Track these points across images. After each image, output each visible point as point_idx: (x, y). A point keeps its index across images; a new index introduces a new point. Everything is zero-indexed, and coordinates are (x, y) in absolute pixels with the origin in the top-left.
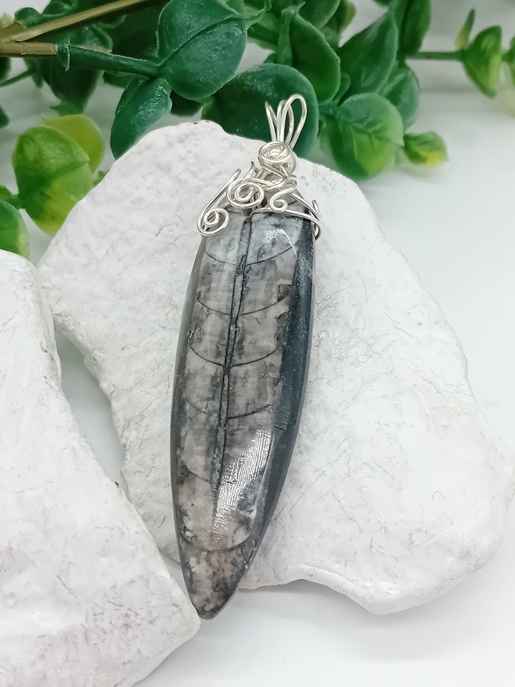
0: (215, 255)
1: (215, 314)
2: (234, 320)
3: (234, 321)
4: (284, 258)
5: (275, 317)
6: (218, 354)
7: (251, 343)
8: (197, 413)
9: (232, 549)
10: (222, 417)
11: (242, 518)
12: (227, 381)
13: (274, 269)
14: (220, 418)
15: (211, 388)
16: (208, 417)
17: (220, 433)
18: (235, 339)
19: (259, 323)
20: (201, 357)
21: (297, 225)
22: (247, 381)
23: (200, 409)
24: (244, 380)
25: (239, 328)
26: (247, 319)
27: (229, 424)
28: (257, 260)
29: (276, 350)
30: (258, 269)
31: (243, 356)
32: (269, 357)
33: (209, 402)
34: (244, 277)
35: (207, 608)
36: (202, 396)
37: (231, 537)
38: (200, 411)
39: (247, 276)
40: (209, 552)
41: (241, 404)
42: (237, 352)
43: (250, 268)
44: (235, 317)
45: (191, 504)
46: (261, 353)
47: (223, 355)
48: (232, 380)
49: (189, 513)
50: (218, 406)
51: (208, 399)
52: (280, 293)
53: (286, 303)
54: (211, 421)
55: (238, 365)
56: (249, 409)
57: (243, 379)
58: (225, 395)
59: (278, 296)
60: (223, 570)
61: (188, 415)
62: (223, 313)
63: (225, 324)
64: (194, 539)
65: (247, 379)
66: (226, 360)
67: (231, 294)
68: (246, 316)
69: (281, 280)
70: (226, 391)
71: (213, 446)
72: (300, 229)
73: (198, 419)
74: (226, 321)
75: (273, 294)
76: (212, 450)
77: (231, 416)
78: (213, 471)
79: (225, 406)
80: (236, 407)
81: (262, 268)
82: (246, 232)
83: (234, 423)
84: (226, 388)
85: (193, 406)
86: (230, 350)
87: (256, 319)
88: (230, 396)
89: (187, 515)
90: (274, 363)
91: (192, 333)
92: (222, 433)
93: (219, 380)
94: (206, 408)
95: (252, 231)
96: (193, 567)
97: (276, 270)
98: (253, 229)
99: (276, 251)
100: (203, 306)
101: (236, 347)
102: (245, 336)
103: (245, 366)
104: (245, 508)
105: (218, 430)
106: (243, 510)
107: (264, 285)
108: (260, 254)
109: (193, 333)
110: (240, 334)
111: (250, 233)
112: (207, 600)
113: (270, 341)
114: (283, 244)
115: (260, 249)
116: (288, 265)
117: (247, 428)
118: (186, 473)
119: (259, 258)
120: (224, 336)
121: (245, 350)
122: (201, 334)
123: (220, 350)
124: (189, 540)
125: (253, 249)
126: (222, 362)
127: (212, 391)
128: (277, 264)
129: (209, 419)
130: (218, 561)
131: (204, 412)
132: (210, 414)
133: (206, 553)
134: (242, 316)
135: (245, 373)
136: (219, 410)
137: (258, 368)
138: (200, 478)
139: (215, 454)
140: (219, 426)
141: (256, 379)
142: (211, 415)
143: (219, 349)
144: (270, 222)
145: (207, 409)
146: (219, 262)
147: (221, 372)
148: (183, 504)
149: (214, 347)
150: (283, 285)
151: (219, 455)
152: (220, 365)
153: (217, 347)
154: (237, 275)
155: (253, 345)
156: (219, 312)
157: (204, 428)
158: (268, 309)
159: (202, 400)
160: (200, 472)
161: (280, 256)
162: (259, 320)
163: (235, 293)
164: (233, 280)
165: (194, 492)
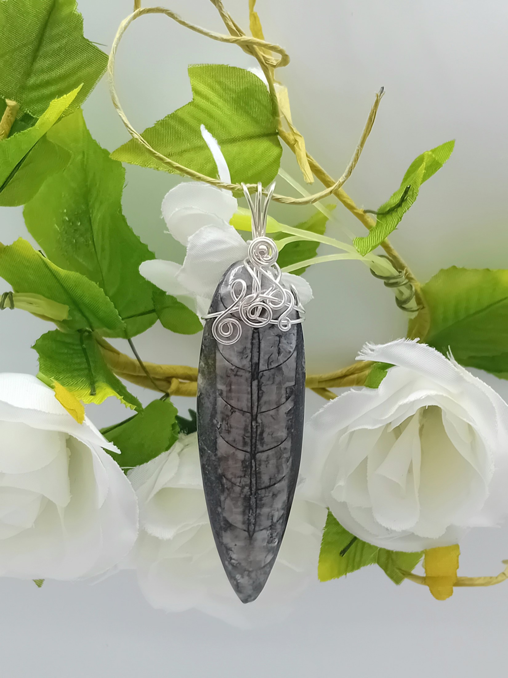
0: (232, 361)
1: (239, 412)
2: (254, 417)
3: (254, 418)
4: (288, 364)
5: (286, 413)
6: (245, 444)
7: (269, 434)
8: (232, 486)
10: (253, 489)
11: (270, 548)
12: (254, 464)
14: (251, 490)
15: (242, 469)
16: (242, 489)
17: (252, 500)
18: (256, 432)
19: (274, 418)
20: (231, 445)
22: (268, 463)
23: (235, 483)
24: (267, 462)
25: (259, 423)
26: (264, 416)
28: (268, 368)
29: (287, 437)
30: (269, 375)
31: (264, 445)
32: (283, 443)
33: (242, 479)
34: (259, 382)
36: (235, 474)
37: (263, 560)
38: (236, 485)
39: (261, 381)
40: (249, 572)
41: (265, 479)
42: (259, 442)
43: (263, 374)
44: (255, 415)
45: (234, 544)
46: (277, 442)
47: (249, 444)
48: (258, 463)
49: (233, 549)
50: (249, 482)
51: (241, 477)
52: (287, 393)
53: (292, 401)
55: (261, 452)
56: (271, 482)
58: (254, 474)
59: (286, 396)
61: (226, 486)
62: (245, 412)
63: (248, 420)
64: (238, 564)
65: (269, 461)
66: (251, 449)
67: (250, 396)
68: (263, 414)
69: (287, 383)
70: (254, 471)
71: (248, 509)
72: (296, 334)
74: (248, 418)
75: (282, 395)
76: (247, 511)
77: (259, 488)
78: (249, 524)
79: (254, 481)
80: (262, 482)
81: (272, 374)
82: (256, 341)
83: (262, 493)
84: (254, 469)
85: (229, 481)
86: (254, 441)
87: (272, 416)
88: (257, 474)
89: (231, 550)
90: (286, 447)
91: (219, 424)
93: (248, 463)
94: (240, 483)
95: (260, 341)
96: (239, 580)
97: (283, 375)
98: (262, 340)
99: (281, 359)
100: (226, 403)
101: (258, 438)
102: (264, 430)
103: (266, 452)
104: (272, 542)
105: (250, 498)
106: (270, 543)
107: (275, 388)
108: (269, 363)
110: (260, 428)
111: (260, 343)
113: (283, 431)
114: (286, 352)
115: (269, 358)
116: (291, 369)
117: (271, 494)
119: (269, 365)
120: (248, 429)
121: (265, 440)
122: (228, 427)
124: (235, 565)
125: (263, 358)
126: (249, 450)
127: (243, 471)
128: (283, 370)
129: (243, 491)
130: (256, 575)
131: (238, 486)
132: (243, 487)
133: (247, 572)
134: (260, 414)
135: (267, 457)
136: (249, 484)
137: (276, 453)
138: (240, 529)
139: (249, 513)
140: (251, 495)
141: (275, 460)
143: (245, 440)
144: (274, 333)
145: (241, 484)
146: (236, 368)
147: (249, 457)
148: (228, 544)
149: (241, 438)
150: (289, 387)
151: (253, 514)
152: (247, 452)
153: (244, 438)
154: (253, 380)
155: (271, 436)
156: (241, 410)
157: (240, 496)
158: (279, 408)
159: (236, 477)
160: (240, 525)
161: (285, 363)
162: (274, 417)
163: (253, 396)
164: (250, 384)
165: (236, 537)
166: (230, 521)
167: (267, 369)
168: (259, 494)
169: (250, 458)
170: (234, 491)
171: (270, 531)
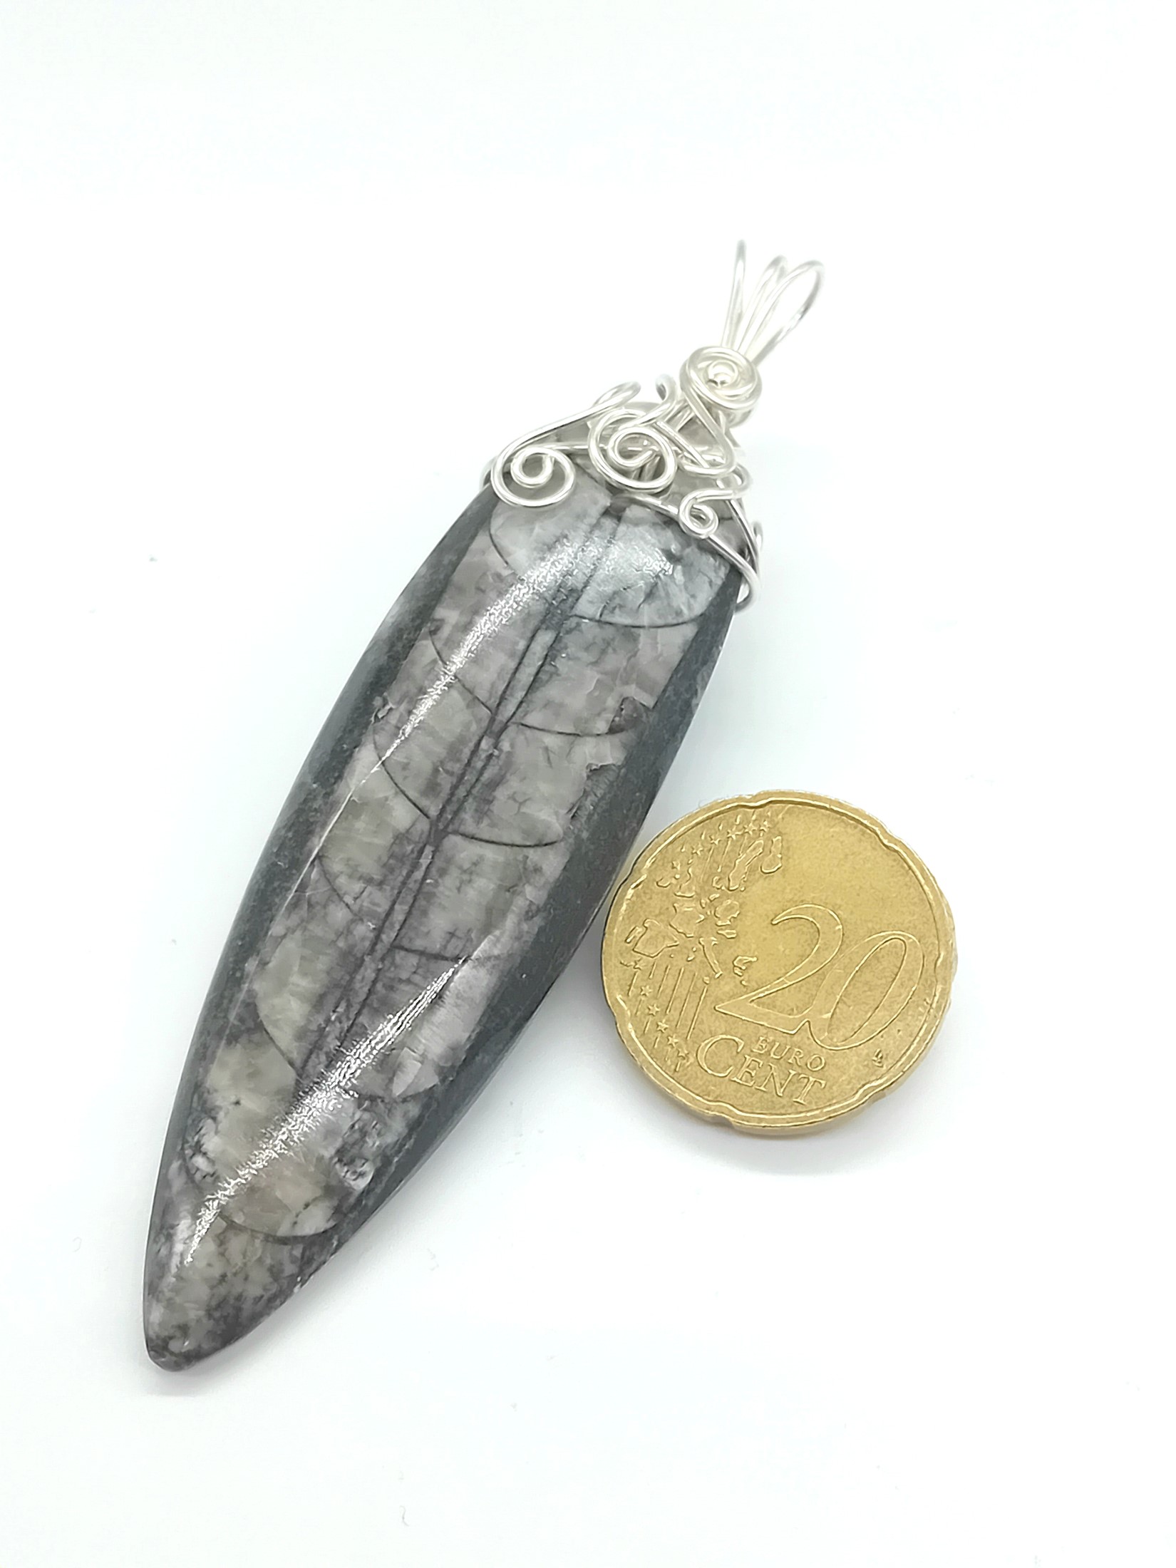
0: (509, 554)
1: (461, 693)
2: (496, 728)
3: (495, 730)
4: (659, 639)
5: (589, 766)
6: (431, 788)
7: (512, 797)
8: (329, 899)
9: (284, 1241)
10: (384, 937)
11: (334, 1183)
12: (428, 861)
13: (629, 655)
14: (377, 938)
15: (385, 859)
16: (353, 921)
17: (366, 969)
18: (481, 773)
19: (549, 761)
20: (389, 774)
21: (712, 575)
22: (470, 881)
23: (341, 893)
24: (465, 877)
25: (501, 751)
26: (526, 738)
27: (394, 959)
28: (601, 616)
29: (561, 840)
30: (594, 638)
31: (486, 821)
32: (539, 850)
33: (369, 889)
34: (557, 639)
35: (175, 1346)
36: (357, 866)
37: (294, 1213)
38: (341, 900)
39: (564, 640)
41: (437, 925)
42: (475, 804)
43: (578, 624)
44: (501, 721)
45: (233, 1099)
46: (526, 833)
47: (442, 795)
48: (439, 863)
49: (221, 1115)
50: (385, 906)
51: (369, 881)
52: (620, 716)
53: (624, 746)
54: (355, 933)
55: (464, 835)
56: (450, 947)
57: (465, 871)
58: (411, 889)
59: (613, 721)
60: (246, 1278)
61: (309, 893)
62: (479, 700)
63: (474, 727)
64: (209, 1179)
65: (474, 877)
66: (443, 811)
67: (513, 665)
68: (528, 732)
69: (634, 686)
70: (415, 881)
71: (338, 993)
72: (716, 589)
73: (326, 914)
74: (479, 721)
75: (605, 710)
76: (331, 1001)
77: (405, 943)
78: (316, 1047)
79: (399, 916)
80: (422, 930)
81: (604, 640)
82: (601, 536)
83: (406, 963)
84: (419, 875)
85: (328, 880)
86: (461, 792)
87: (546, 749)
88: (420, 896)
89: (214, 1119)
90: (544, 867)
91: (387, 707)
92: (368, 972)
93: (409, 848)
94: (355, 899)
95: (613, 541)
97: (633, 659)
98: (619, 539)
99: (647, 615)
100: (438, 657)
101: (478, 792)
102: (508, 777)
103: (481, 847)
104: (351, 1162)
105: (363, 960)
106: (345, 1165)
107: (594, 682)
108: (610, 608)
109: (391, 709)
110: (497, 767)
111: (609, 544)
112: (184, 1330)
113: (556, 813)
114: (669, 605)
115: (615, 593)
116: (660, 659)
118: (250, 1024)
119: (606, 612)
120: (460, 752)
121: (496, 807)
123: (439, 781)
124: (198, 1176)
125: (600, 585)
126: (433, 812)
127: (384, 865)
128: (640, 646)
129: (352, 927)
130: (244, 1253)
131: (347, 905)
132: (358, 917)
133: (224, 1224)
134: (518, 726)
135: (474, 861)
136: (384, 915)
137: (507, 864)
138: (279, 1050)
139: (334, 1011)
140: (368, 954)
141: (492, 886)
142: (361, 920)
143: (436, 777)
144: (659, 540)
145: (358, 901)
146: (514, 576)
147: (422, 833)
148: (216, 1091)
149: (427, 767)
150: (634, 701)
151: (344, 1019)
152: (427, 816)
153: (436, 771)
154: (544, 626)
155: (517, 805)
156: (471, 692)
157: (334, 942)
158: (580, 740)
159: (354, 874)
160: (284, 1036)
161: (652, 630)
162: (552, 756)
163: (522, 666)
164: (529, 635)
165: (254, 1075)
166: (263, 1011)
167: (597, 617)
168: (393, 963)
169: (424, 836)
170: (326, 915)
171: (366, 1116)
